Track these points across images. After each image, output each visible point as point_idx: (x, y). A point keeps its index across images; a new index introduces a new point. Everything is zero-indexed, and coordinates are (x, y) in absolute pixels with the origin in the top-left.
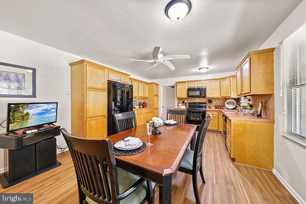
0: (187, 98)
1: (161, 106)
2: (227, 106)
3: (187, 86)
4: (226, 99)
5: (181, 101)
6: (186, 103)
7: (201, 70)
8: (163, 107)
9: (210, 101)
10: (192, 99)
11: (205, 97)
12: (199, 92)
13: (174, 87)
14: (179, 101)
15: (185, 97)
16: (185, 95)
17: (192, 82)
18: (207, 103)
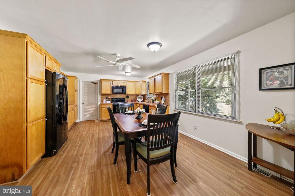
0: (112, 94)
1: (81, 102)
2: (138, 100)
3: (111, 84)
4: (137, 95)
5: (105, 97)
6: (109, 99)
7: (126, 73)
8: (83, 103)
9: (128, 97)
10: (114, 95)
11: (125, 93)
12: (121, 90)
13: (96, 83)
14: (102, 96)
15: (110, 93)
16: (110, 92)
17: (116, 81)
18: (126, 98)
